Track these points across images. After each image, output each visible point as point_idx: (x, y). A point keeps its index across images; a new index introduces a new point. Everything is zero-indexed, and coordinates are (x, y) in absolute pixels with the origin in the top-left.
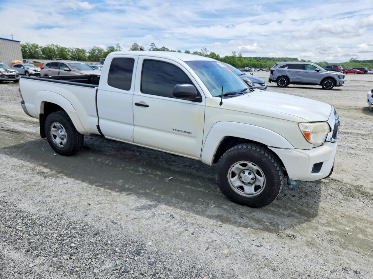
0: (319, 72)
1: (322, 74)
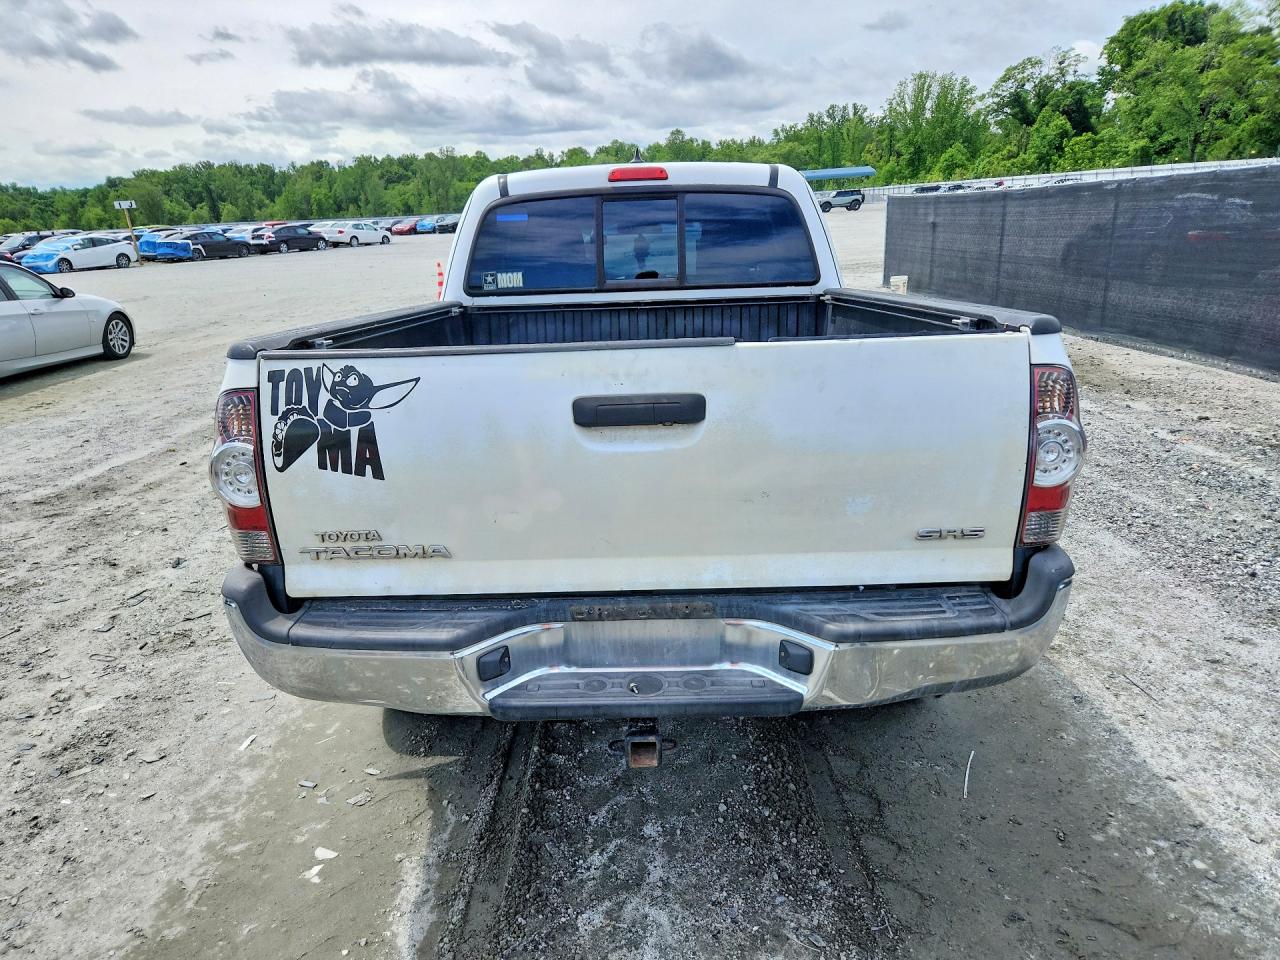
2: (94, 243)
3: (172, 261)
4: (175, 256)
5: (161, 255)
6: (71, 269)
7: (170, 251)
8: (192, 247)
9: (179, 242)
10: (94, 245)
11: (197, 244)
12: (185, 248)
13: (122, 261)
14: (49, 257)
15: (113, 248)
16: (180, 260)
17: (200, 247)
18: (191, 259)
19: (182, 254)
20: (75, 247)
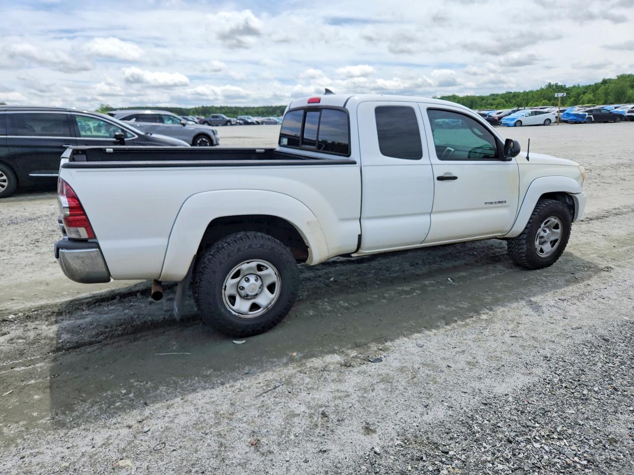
0: (186, 126)
1: (191, 129)
2: (536, 113)
3: (576, 123)
4: (578, 120)
5: (570, 120)
6: (521, 125)
7: (575, 118)
8: (587, 116)
9: (581, 113)
10: (536, 114)
11: (591, 115)
12: (583, 116)
13: (547, 122)
14: (513, 119)
15: (545, 116)
16: (580, 123)
17: (592, 116)
18: (585, 122)
19: (580, 120)
20: (527, 115)
